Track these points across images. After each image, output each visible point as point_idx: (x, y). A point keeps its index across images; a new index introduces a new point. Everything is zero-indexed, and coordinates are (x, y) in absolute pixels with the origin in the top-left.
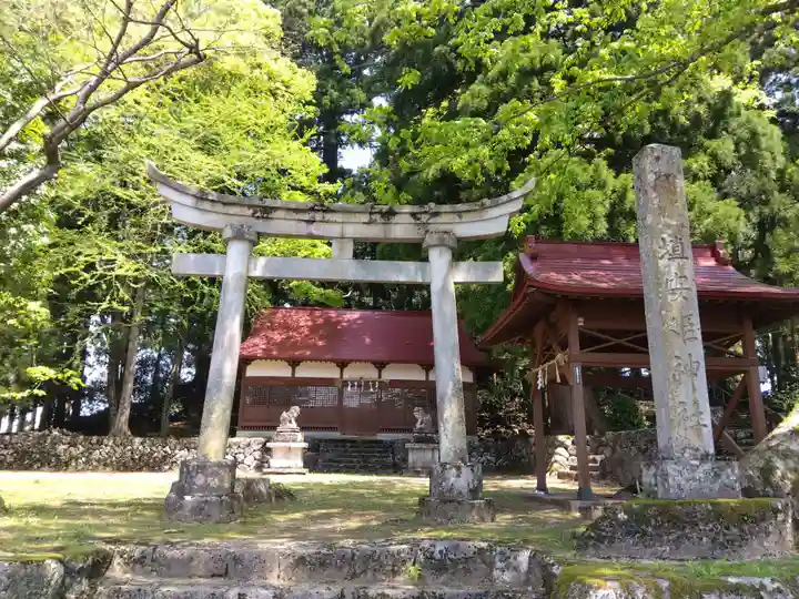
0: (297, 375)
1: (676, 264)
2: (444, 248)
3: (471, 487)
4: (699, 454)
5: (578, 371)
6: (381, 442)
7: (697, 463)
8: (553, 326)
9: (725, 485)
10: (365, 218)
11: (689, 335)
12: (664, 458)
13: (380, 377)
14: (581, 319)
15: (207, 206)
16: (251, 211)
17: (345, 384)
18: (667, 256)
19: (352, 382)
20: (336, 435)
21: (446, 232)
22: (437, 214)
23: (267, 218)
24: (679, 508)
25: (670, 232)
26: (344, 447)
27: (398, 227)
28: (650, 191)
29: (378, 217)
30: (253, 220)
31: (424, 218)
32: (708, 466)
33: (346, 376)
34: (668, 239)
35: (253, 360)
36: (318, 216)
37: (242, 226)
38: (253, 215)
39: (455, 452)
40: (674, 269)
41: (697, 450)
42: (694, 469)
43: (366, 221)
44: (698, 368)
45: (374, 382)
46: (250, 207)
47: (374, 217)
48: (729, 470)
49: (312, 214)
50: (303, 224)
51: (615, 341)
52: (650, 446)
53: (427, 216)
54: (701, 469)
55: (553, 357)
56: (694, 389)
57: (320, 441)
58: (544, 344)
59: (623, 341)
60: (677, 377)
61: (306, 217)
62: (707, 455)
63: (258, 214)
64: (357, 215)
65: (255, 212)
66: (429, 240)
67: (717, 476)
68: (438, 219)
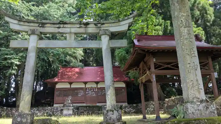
0: (72, 87)
1: (187, 29)
2: (106, 36)
3: (117, 118)
4: (199, 100)
5: (154, 77)
6: (98, 106)
7: (199, 103)
8: (145, 63)
9: (211, 112)
10: (78, 26)
11: (193, 55)
12: (186, 102)
13: (97, 86)
14: (154, 59)
15: (22, 23)
16: (38, 25)
17: (86, 89)
18: (183, 27)
19: (89, 88)
20: (84, 105)
21: (107, 30)
22: (103, 24)
23: (43, 27)
24: (194, 121)
25: (184, 18)
26: (86, 108)
27: (90, 29)
28: (175, 3)
29: (83, 26)
30: (38, 28)
31: (99, 25)
32: (204, 104)
33: (87, 87)
34: (183, 20)
35: (58, 83)
36: (62, 26)
37: (34, 30)
38: (38, 26)
39: (112, 105)
40: (186, 31)
41: (199, 98)
42: (198, 106)
43: (79, 27)
44: (197, 67)
45: (95, 88)
46: (37, 23)
47: (81, 25)
48: (212, 106)
49: (59, 25)
50: (57, 28)
51: (166, 66)
52: (179, 102)
53: (100, 25)
54: (201, 106)
55: (146, 73)
56: (196, 75)
57: (79, 106)
58: (143, 69)
59: (169, 66)
60: (189, 71)
61: (58, 26)
62: (203, 100)
63: (40, 26)
64: (75, 25)
65: (39, 25)
66: (101, 33)
67: (207, 108)
68: (104, 26)
